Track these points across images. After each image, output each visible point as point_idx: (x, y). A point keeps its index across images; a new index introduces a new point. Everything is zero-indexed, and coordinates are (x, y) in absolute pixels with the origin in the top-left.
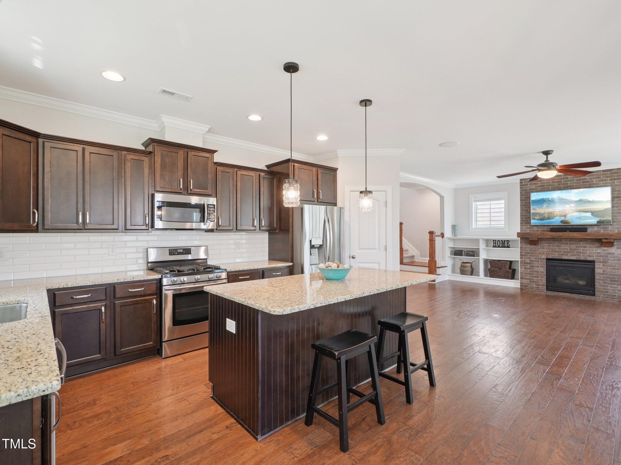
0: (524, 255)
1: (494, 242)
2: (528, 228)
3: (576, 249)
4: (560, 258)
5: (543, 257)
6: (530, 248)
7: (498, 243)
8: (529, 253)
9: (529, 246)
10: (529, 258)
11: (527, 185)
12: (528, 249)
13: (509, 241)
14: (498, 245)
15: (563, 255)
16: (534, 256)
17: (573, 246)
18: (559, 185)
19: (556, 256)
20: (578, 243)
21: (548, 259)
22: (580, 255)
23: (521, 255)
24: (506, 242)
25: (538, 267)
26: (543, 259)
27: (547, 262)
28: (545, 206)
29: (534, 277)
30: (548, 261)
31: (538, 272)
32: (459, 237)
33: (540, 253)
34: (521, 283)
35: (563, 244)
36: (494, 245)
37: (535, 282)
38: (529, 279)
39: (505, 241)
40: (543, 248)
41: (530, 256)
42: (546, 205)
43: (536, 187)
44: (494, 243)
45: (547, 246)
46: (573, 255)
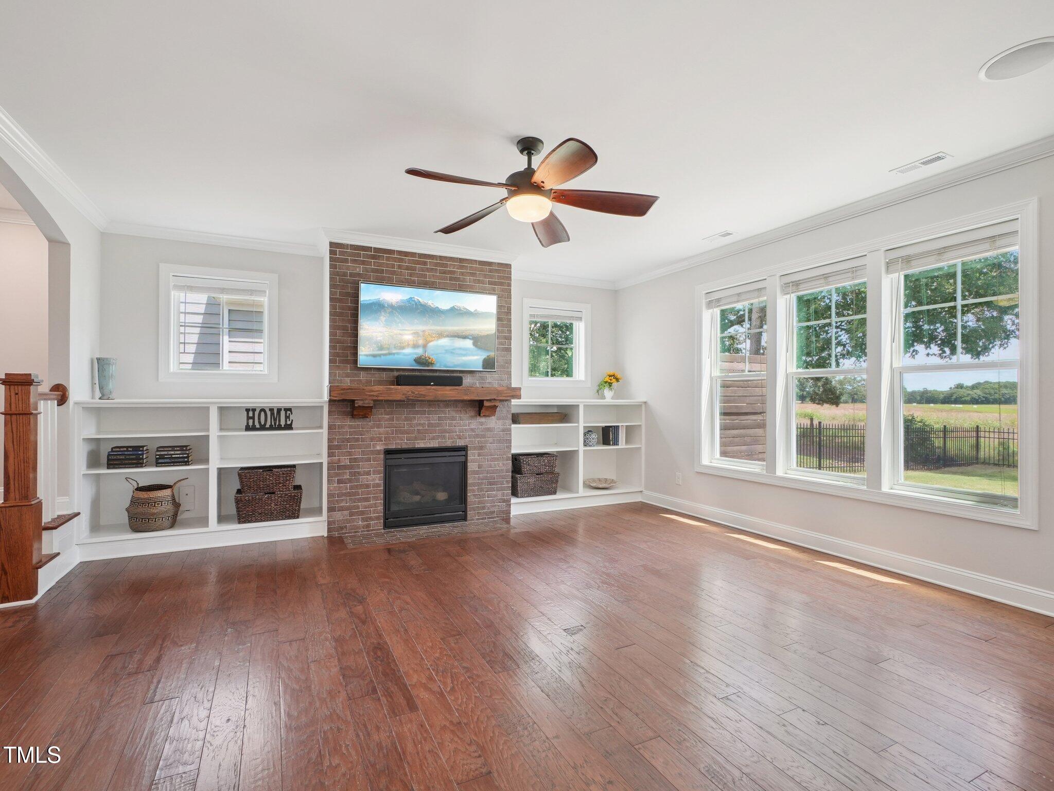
0: (338, 447)
1: (248, 414)
2: (347, 376)
3: (439, 425)
4: (411, 446)
5: (378, 448)
6: (350, 427)
7: (259, 418)
8: (348, 440)
9: (349, 422)
10: (350, 454)
11: (346, 261)
12: (347, 429)
13: (290, 410)
14: (260, 422)
15: (416, 438)
16: (359, 447)
17: (434, 419)
18: (411, 275)
19: (403, 443)
20: (442, 411)
21: (388, 452)
22: (444, 437)
23: (330, 448)
24: (283, 413)
25: (368, 473)
26: (378, 452)
27: (386, 459)
28: (383, 318)
29: (360, 500)
30: (388, 456)
31: (368, 486)
32: (118, 400)
33: (372, 439)
34: (329, 523)
35: (417, 413)
36: (248, 423)
37: (362, 513)
38: (347, 509)
39: (279, 410)
40: (379, 426)
41: (352, 447)
42: (385, 318)
43: (366, 270)
44: (248, 418)
45: (386, 420)
46: (433, 438)
